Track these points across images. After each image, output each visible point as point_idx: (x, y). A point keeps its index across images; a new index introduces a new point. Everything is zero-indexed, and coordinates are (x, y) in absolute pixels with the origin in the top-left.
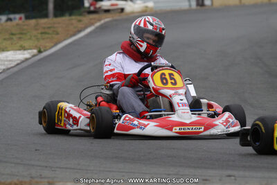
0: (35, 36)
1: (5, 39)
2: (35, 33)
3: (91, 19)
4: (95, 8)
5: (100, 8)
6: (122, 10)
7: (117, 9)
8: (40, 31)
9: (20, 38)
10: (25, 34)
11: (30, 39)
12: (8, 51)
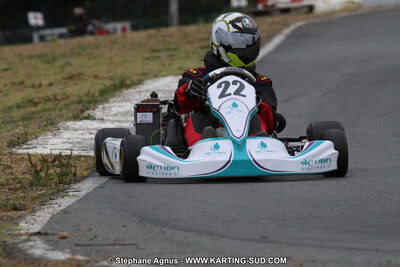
0: (193, 53)
1: (147, 59)
2: (190, 47)
3: (272, 23)
4: (266, 6)
5: (273, 6)
6: (311, 8)
7: (304, 7)
8: (197, 45)
9: (172, 56)
10: (175, 49)
11: (188, 57)
12: (164, 76)
